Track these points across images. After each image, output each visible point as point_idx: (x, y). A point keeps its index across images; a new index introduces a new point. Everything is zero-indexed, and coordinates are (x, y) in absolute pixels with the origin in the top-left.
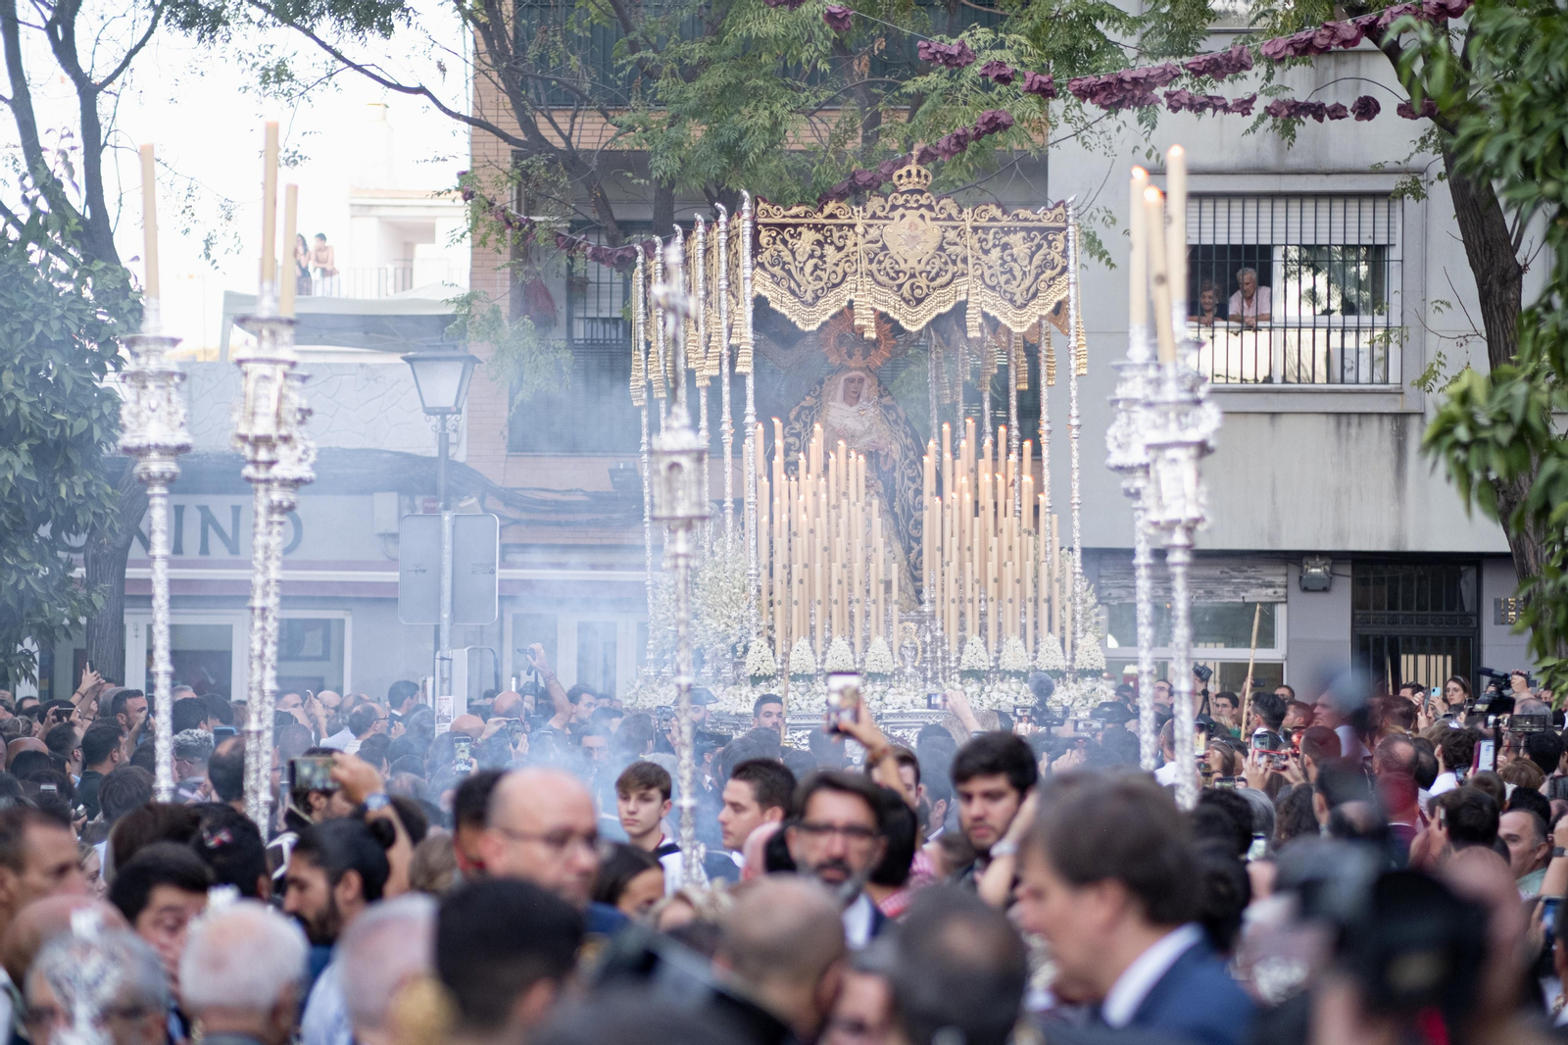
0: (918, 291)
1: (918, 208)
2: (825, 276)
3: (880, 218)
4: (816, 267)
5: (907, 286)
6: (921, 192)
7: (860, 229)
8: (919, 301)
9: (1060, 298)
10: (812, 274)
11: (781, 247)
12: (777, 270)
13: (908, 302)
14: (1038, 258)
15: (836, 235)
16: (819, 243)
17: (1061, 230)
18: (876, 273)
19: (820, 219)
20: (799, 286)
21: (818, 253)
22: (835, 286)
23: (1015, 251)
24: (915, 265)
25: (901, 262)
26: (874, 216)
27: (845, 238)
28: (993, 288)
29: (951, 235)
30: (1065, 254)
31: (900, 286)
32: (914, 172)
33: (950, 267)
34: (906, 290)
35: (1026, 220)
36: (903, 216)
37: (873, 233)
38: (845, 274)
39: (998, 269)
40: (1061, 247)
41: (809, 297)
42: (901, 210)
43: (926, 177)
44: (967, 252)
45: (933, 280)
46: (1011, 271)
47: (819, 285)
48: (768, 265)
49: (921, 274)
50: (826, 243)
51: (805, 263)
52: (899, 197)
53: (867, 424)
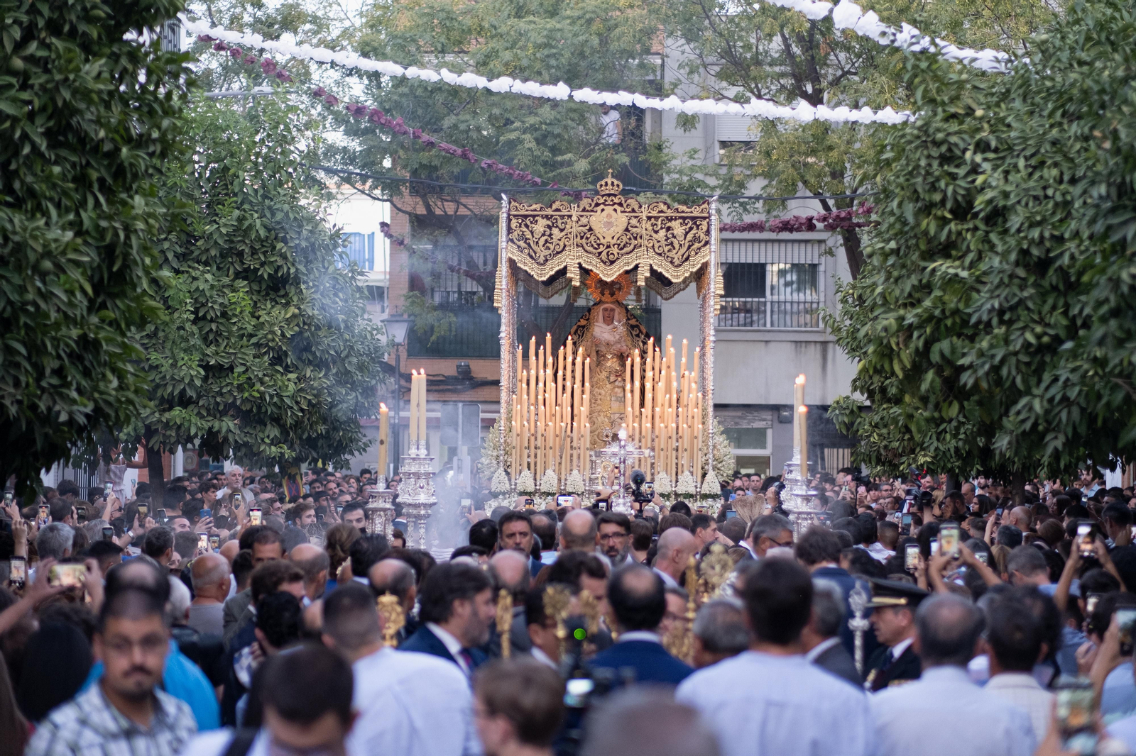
0: (611, 257)
2: (552, 247)
5: (604, 253)
6: (615, 195)
7: (574, 218)
8: (612, 262)
9: (704, 261)
10: (544, 246)
11: (525, 229)
12: (522, 243)
13: (605, 263)
14: (690, 236)
15: (560, 221)
16: (549, 227)
17: (705, 218)
18: (585, 245)
19: (549, 212)
20: (536, 253)
21: (548, 233)
22: (558, 253)
23: (675, 232)
24: (610, 240)
25: (601, 238)
26: (584, 210)
28: (660, 254)
29: (634, 222)
30: (708, 232)
31: (600, 253)
32: (609, 183)
33: (633, 241)
34: (604, 256)
35: (683, 212)
36: (603, 210)
37: (584, 220)
39: (664, 243)
40: (705, 228)
41: (541, 260)
42: (602, 206)
43: (618, 186)
44: (644, 232)
45: (622, 249)
46: (672, 244)
47: (548, 252)
48: (515, 240)
49: (614, 245)
50: (553, 227)
51: (539, 239)
52: (601, 198)
53: (618, 337)
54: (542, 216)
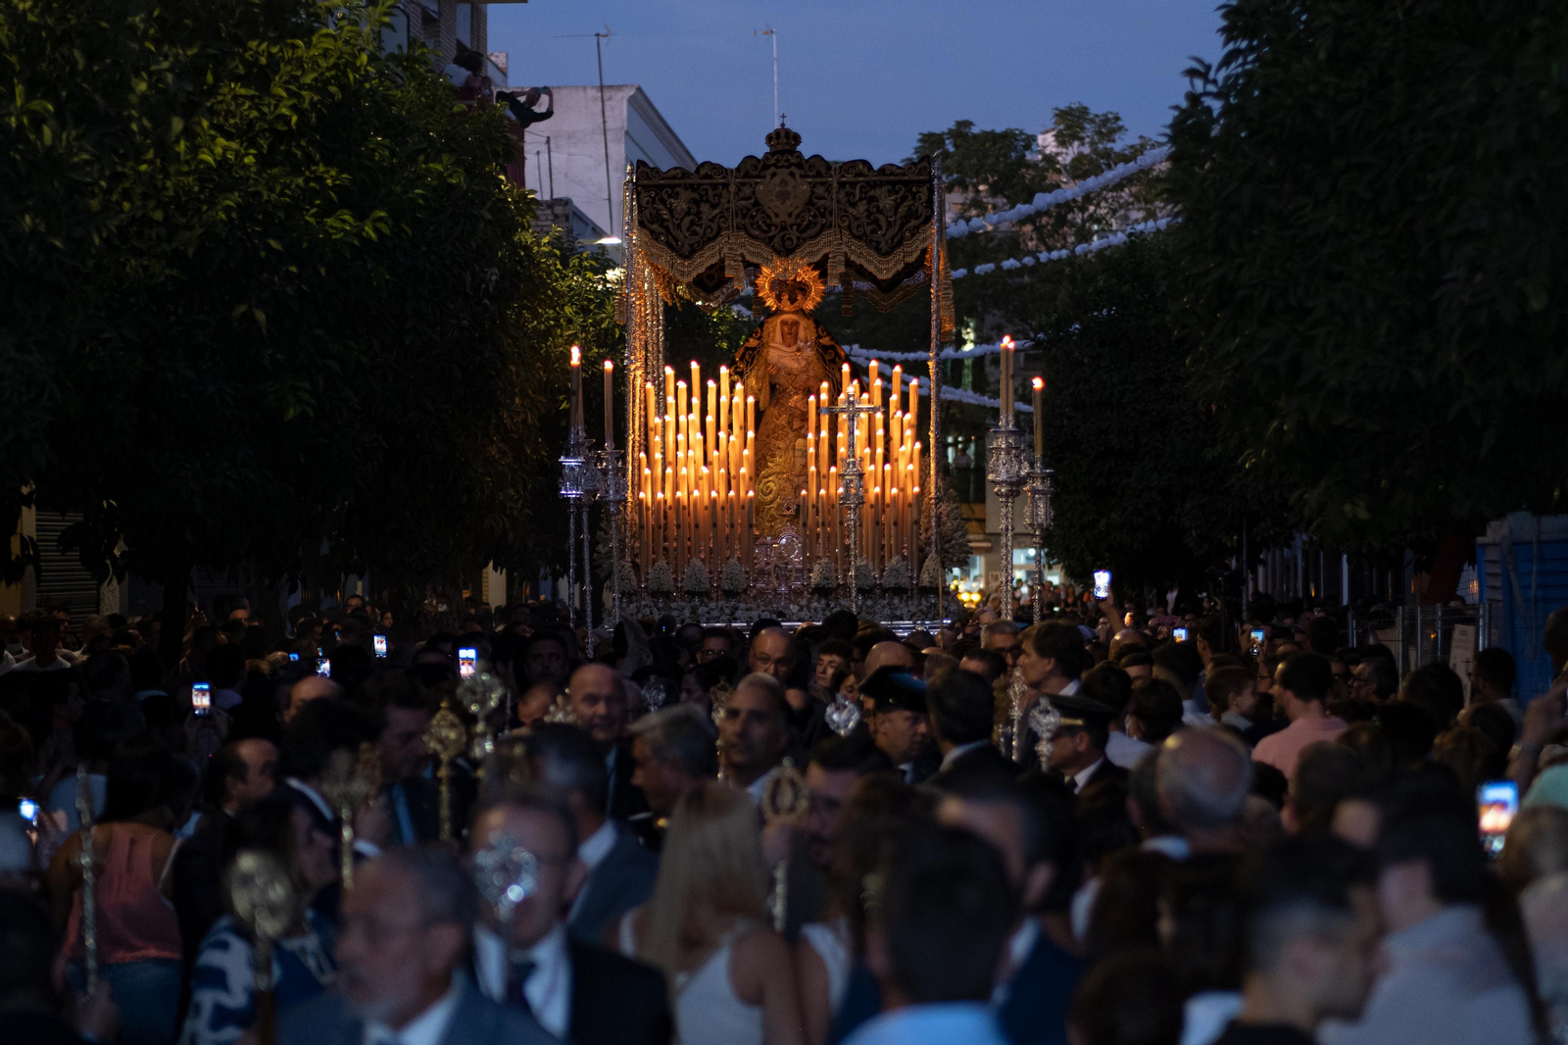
0: (788, 243)
1: (788, 167)
2: (701, 231)
3: (752, 177)
4: (692, 223)
6: (791, 152)
7: (732, 188)
9: (926, 245)
10: (688, 229)
11: (661, 206)
12: (656, 227)
14: (903, 209)
15: (711, 193)
16: (696, 202)
17: (922, 183)
18: (749, 227)
19: (695, 179)
20: (677, 242)
21: (694, 210)
22: (710, 240)
23: (881, 203)
24: (787, 219)
25: (773, 215)
26: (746, 175)
27: (720, 196)
28: (859, 238)
29: (820, 190)
30: (929, 203)
31: (771, 239)
32: (782, 134)
33: (819, 220)
34: (777, 241)
35: (892, 174)
36: (774, 175)
37: (747, 191)
38: (720, 230)
39: (864, 220)
40: (924, 198)
41: (686, 250)
42: (773, 169)
43: (795, 138)
44: (835, 205)
45: (804, 231)
46: (876, 221)
47: (694, 239)
48: (646, 223)
49: (791, 226)
50: (702, 201)
51: (682, 220)
52: (770, 156)
53: (803, 363)
54: (685, 185)
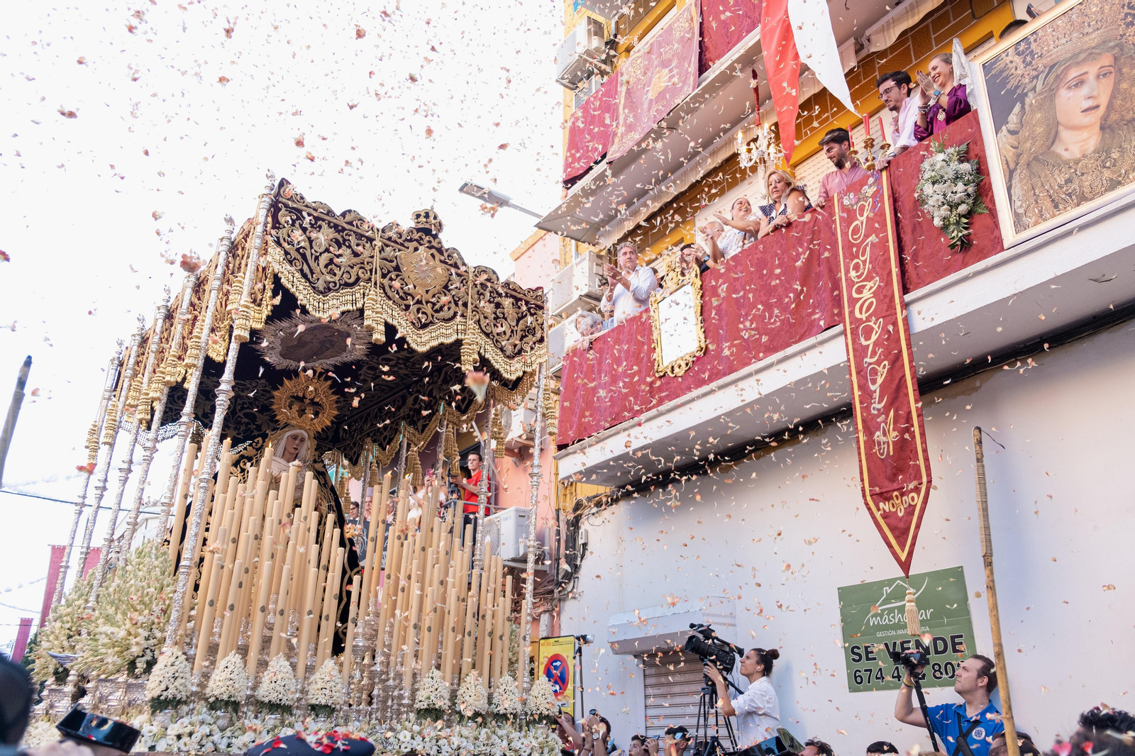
1: (430, 248)
2: (339, 273)
3: (396, 242)
4: (331, 262)
5: (414, 309)
6: (434, 236)
7: (377, 244)
8: (424, 326)
10: (326, 266)
11: (299, 231)
12: (292, 250)
13: (413, 323)
14: (523, 324)
15: (354, 240)
16: (337, 242)
17: (539, 308)
18: (387, 288)
19: (341, 221)
20: (312, 273)
21: (334, 249)
22: (347, 285)
23: (506, 311)
24: (424, 294)
26: (391, 239)
27: (363, 247)
28: (487, 335)
29: (456, 280)
30: (543, 326)
31: (408, 307)
33: (453, 305)
35: (515, 291)
36: (416, 249)
37: (390, 253)
38: (358, 278)
39: (492, 321)
41: (321, 285)
42: (416, 244)
45: (437, 311)
46: (502, 326)
47: (331, 278)
48: (282, 241)
49: (427, 302)
50: (345, 245)
51: (321, 254)
52: (415, 232)
54: (329, 223)
